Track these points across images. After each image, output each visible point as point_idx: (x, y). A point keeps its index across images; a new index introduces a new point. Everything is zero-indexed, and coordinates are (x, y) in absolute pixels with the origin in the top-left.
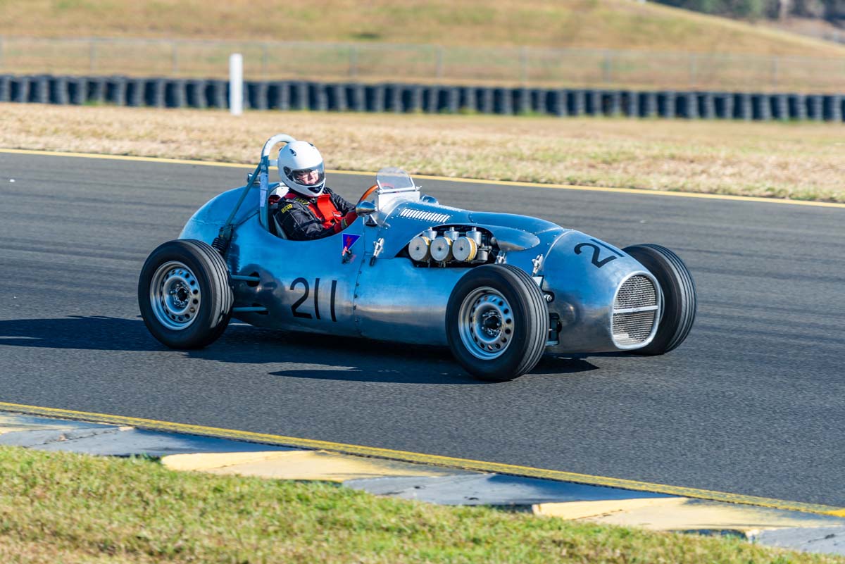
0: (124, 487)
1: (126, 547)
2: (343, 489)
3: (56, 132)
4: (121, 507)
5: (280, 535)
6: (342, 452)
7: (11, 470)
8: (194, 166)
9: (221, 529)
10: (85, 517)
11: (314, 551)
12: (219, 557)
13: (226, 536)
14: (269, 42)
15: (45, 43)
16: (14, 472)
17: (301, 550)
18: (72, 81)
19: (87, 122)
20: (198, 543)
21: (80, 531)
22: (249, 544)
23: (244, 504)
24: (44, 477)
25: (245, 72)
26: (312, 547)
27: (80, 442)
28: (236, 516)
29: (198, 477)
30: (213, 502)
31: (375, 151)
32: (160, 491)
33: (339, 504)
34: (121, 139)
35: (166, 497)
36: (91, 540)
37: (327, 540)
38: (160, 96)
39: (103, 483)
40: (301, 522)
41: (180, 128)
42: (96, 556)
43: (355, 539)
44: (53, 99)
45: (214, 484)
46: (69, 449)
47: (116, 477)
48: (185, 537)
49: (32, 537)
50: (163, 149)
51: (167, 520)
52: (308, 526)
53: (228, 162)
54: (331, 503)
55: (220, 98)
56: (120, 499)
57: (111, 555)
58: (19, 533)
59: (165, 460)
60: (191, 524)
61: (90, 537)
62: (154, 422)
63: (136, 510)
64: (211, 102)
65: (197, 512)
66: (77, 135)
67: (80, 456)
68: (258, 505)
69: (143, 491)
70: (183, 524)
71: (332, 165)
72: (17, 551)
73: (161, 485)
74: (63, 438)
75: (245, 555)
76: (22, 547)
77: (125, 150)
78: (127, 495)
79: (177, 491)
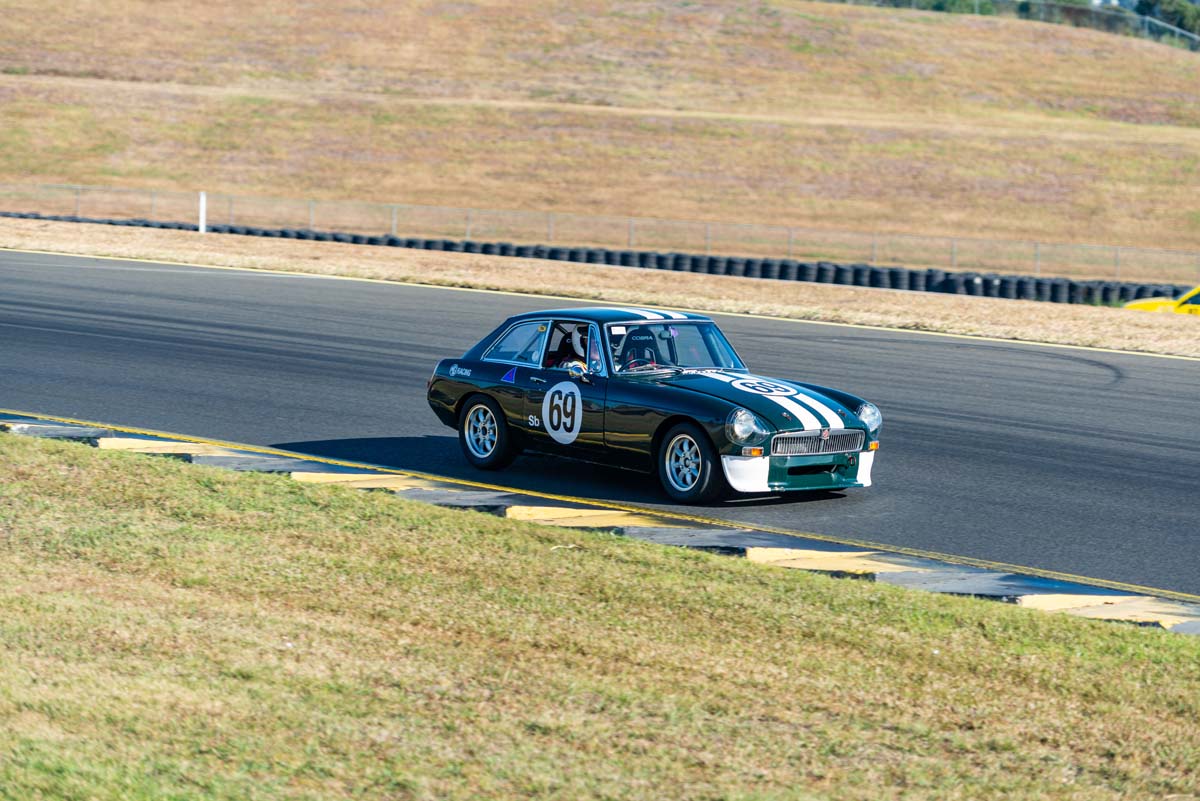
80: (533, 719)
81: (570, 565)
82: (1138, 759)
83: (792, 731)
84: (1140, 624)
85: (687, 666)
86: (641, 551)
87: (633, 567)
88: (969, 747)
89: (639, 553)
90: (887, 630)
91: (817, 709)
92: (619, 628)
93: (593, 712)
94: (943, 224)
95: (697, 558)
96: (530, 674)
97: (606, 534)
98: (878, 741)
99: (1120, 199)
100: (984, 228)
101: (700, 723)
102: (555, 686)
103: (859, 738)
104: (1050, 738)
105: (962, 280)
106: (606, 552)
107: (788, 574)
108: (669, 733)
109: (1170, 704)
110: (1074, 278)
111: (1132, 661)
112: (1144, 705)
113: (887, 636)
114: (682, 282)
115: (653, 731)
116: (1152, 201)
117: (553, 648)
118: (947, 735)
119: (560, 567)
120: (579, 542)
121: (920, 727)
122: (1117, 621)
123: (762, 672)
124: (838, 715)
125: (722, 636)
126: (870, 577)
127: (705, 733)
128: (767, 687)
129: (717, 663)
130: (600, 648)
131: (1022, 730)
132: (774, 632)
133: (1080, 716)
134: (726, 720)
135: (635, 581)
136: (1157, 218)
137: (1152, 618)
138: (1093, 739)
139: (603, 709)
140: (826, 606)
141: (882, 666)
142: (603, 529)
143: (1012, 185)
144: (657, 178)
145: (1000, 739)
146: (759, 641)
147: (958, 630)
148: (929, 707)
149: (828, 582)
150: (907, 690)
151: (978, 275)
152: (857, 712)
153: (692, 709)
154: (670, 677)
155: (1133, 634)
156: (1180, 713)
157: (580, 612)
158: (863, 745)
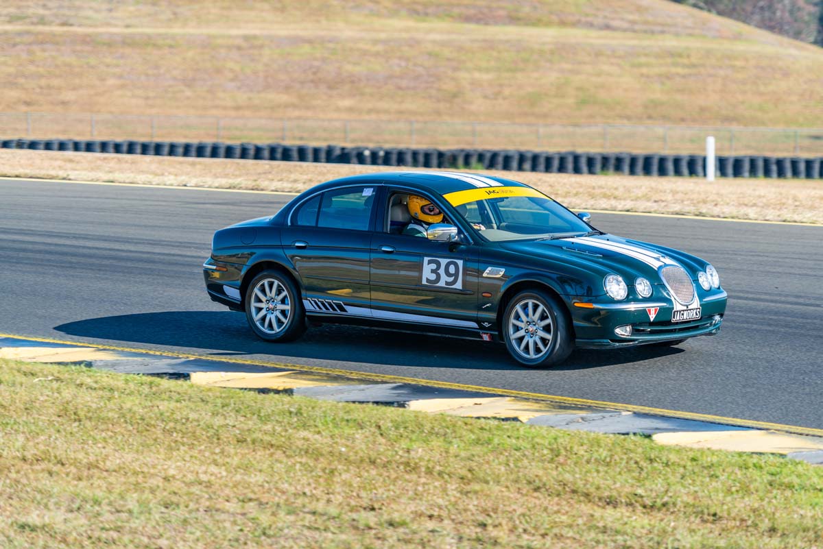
0: (625, 457)
1: (626, 502)
2: (787, 459)
3: (576, 194)
4: (622, 472)
5: (741, 494)
6: (787, 432)
7: (541, 444)
8: (679, 219)
9: (696, 489)
10: (596, 479)
11: (766, 506)
12: (695, 510)
13: (700, 494)
14: (735, 128)
15: (570, 129)
16: (544, 445)
17: (756, 505)
18: (591, 156)
19: (600, 187)
20: (679, 499)
21: (592, 490)
22: (717, 500)
23: (714, 470)
24: (565, 449)
25: (717, 150)
26: (765, 503)
27: (593, 423)
28: (708, 479)
29: (679, 450)
30: (690, 468)
31: (812, 208)
32: (651, 460)
33: (785, 471)
34: (625, 199)
35: (655, 465)
36: (600, 495)
37: (775, 497)
38: (655, 167)
39: (609, 453)
40: (756, 484)
41: (668, 191)
42: (604, 508)
43: (796, 496)
44: (577, 170)
45: (691, 455)
46: (584, 428)
47: (619, 449)
48: (670, 494)
49: (557, 493)
50: (655, 206)
51: (656, 481)
52: (761, 487)
53: (703, 216)
54: (778, 470)
55: (700, 169)
56: (622, 465)
57: (615, 507)
58: (547, 490)
59: (655, 437)
60: (674, 484)
61: (599, 493)
62: (647, 408)
63: (634, 474)
64: (692, 172)
65: (679, 476)
66: (592, 196)
67: (592, 434)
68: (724, 471)
69: (638, 460)
70: (669, 484)
71: (780, 219)
72: (546, 503)
73: (653, 456)
74: (580, 421)
75: (714, 508)
76: (550, 501)
77: (628, 207)
78: (627, 463)
79: (664, 460)
80: (22, 520)
81: (50, 393)
82: (505, 527)
83: (232, 519)
84: (503, 420)
85: (145, 470)
86: (105, 379)
87: (101, 393)
88: (372, 524)
89: (106, 381)
90: (303, 434)
91: (250, 500)
92: (90, 442)
93: (72, 511)
94: (338, 109)
95: (151, 383)
96: (19, 482)
97: (78, 367)
98: (300, 523)
99: (475, 84)
100: (370, 111)
101: (157, 516)
102: (40, 492)
103: (284, 522)
104: (436, 514)
105: (354, 153)
106: (78, 382)
107: (224, 392)
108: (133, 525)
109: (529, 483)
110: (442, 148)
111: (498, 451)
112: (509, 484)
113: (304, 439)
114: (133, 163)
115: (119, 524)
116: (501, 85)
117: (38, 460)
118: (354, 516)
119: (42, 395)
120: (56, 375)
121: (333, 511)
122: (484, 418)
123: (205, 473)
124: (267, 503)
125: (173, 444)
126: (289, 392)
127: (161, 524)
128: (209, 485)
129: (169, 467)
130: (75, 459)
131: (413, 509)
132: (215, 440)
133: (458, 495)
134: (178, 512)
135: (102, 404)
136: (504, 98)
137: (512, 414)
138: (469, 513)
139: (79, 509)
140: (255, 417)
141: (301, 463)
142: (75, 363)
143: (391, 77)
144: (111, 82)
145: (396, 517)
146: (203, 447)
147: (360, 431)
148: (339, 493)
149: (256, 398)
150: (321, 480)
151: (367, 149)
152: (282, 501)
153: (151, 505)
154: (132, 479)
155: (498, 428)
156: (537, 489)
157: (59, 431)
158: (288, 527)
